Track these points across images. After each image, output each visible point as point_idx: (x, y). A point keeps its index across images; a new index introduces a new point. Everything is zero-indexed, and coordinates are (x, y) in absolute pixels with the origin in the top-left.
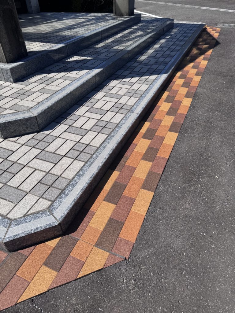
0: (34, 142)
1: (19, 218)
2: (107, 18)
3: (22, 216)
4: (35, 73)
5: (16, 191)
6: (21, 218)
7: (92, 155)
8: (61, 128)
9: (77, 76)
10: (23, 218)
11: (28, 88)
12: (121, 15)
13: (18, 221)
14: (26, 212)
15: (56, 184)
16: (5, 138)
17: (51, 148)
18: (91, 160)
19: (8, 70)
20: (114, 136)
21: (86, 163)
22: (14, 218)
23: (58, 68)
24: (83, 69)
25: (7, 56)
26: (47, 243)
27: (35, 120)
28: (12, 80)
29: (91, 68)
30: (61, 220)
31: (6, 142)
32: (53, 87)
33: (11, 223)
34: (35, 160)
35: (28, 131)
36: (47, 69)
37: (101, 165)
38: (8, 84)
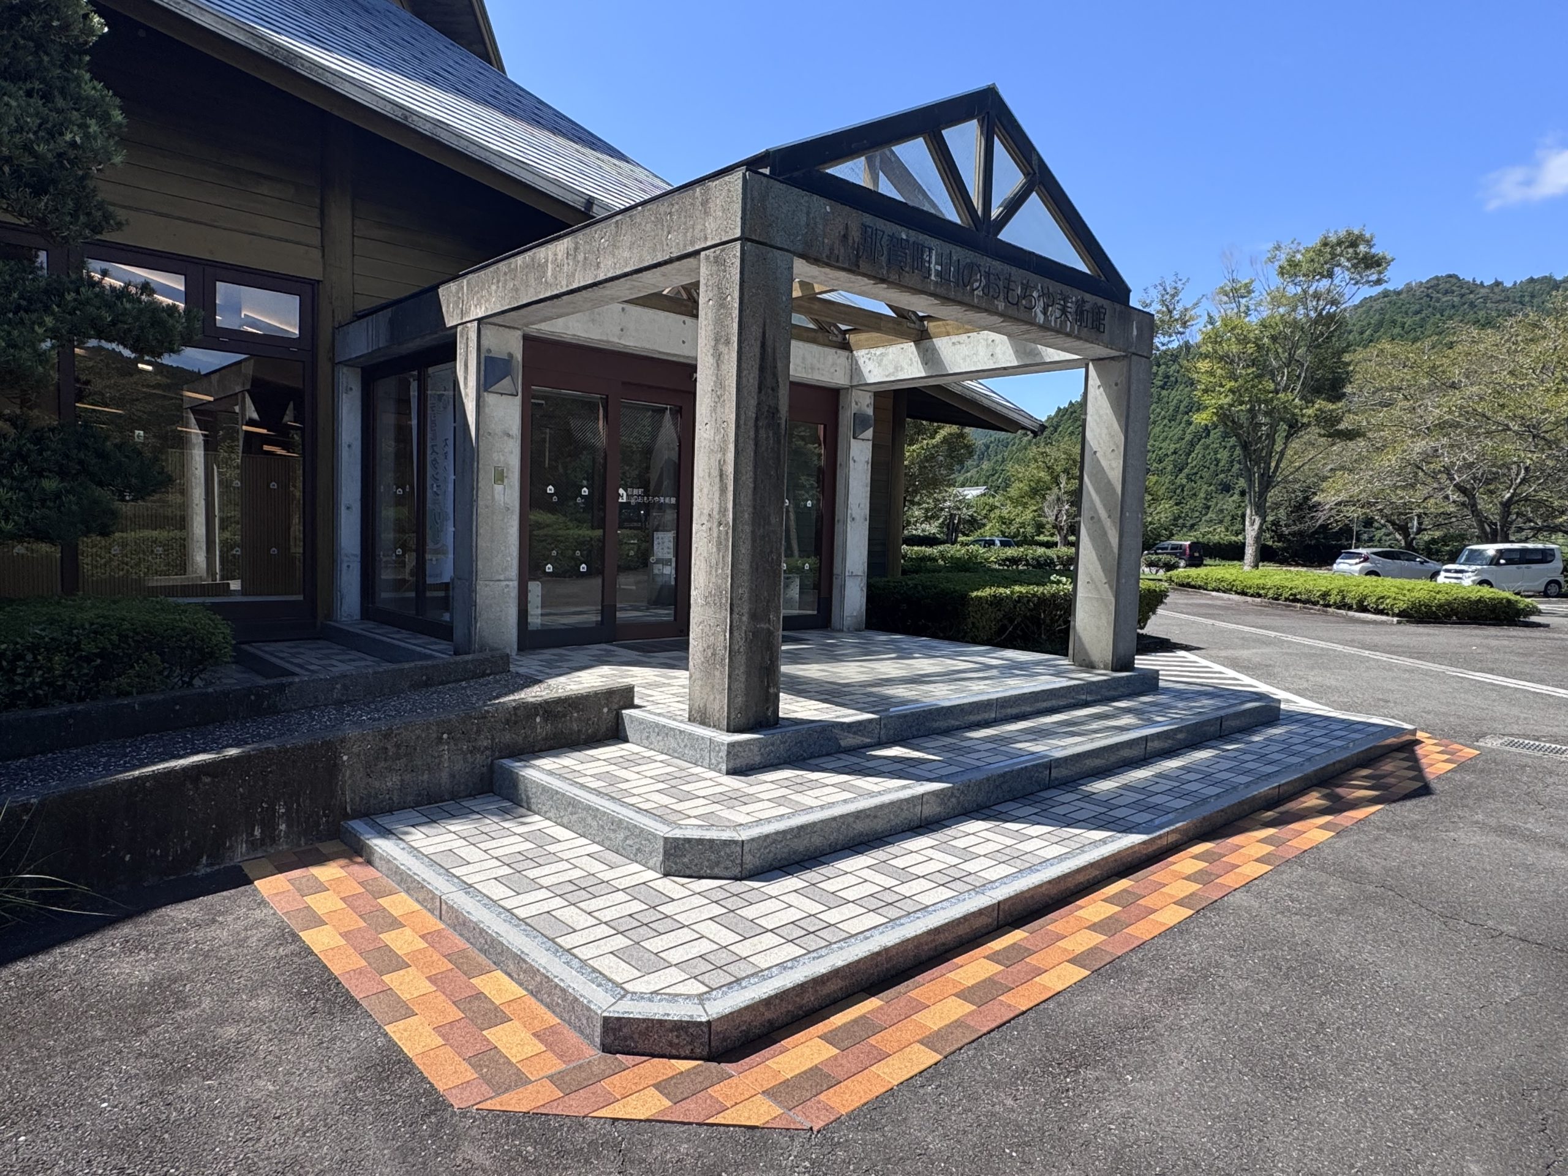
0: (721, 894)
1: (642, 993)
2: (1039, 669)
3: (648, 991)
4: (780, 764)
5: (653, 957)
6: (646, 994)
7: (831, 944)
8: (791, 883)
9: (876, 789)
10: (649, 996)
11: (751, 790)
12: (1090, 666)
13: (639, 997)
14: (658, 988)
15: (731, 968)
16: (666, 875)
17: (750, 912)
18: (823, 952)
19: (723, 744)
20: (902, 924)
21: (809, 952)
22: (634, 991)
23: (841, 763)
24: (900, 778)
25: (733, 716)
26: (673, 1061)
27: (739, 849)
28: (724, 767)
29: (919, 779)
30: (715, 1016)
31: (667, 881)
32: (807, 799)
33: (625, 995)
34: (710, 922)
35: (717, 871)
36: (813, 762)
37: (840, 963)
38: (713, 774)
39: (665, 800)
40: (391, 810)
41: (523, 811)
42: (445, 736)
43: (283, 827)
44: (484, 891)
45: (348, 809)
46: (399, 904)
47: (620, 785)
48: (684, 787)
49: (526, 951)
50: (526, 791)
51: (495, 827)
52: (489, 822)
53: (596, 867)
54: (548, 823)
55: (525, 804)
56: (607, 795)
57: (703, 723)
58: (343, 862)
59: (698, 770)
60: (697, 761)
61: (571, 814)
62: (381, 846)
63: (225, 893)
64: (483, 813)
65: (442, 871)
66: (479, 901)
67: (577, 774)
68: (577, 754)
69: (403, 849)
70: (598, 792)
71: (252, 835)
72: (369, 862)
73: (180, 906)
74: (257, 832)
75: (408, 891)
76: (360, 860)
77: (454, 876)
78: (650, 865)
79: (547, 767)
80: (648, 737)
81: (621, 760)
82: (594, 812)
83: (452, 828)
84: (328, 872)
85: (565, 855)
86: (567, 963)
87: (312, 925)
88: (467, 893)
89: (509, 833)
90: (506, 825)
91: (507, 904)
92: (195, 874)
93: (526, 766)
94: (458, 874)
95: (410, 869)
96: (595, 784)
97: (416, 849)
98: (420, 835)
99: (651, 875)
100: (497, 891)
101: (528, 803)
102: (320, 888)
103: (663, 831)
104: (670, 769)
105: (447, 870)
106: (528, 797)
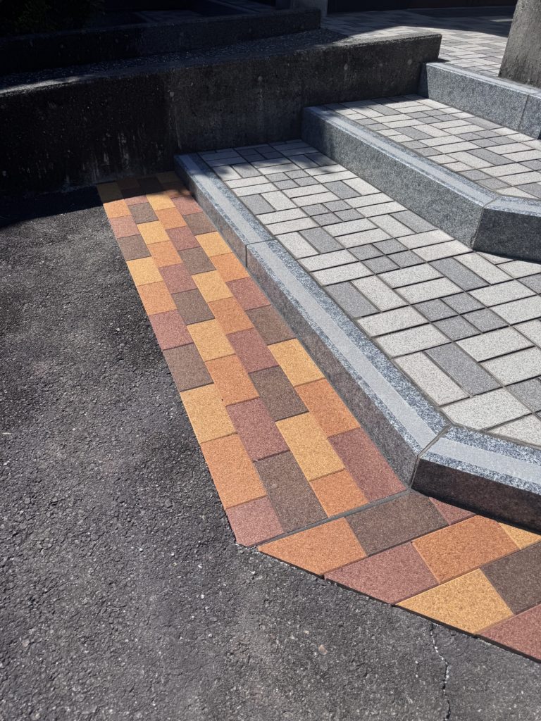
1: (469, 429)
3: (478, 428)
6: (475, 431)
10: (479, 435)
13: (466, 434)
14: (490, 425)
16: (476, 249)
22: (458, 422)
28: (536, 130)
31: (476, 257)
33: (448, 427)
38: (522, 137)
39: (478, 163)
40: (214, 148)
41: (327, 159)
42: (260, 78)
43: (127, 156)
44: (286, 245)
45: (179, 145)
46: (213, 243)
47: (425, 142)
48: (496, 149)
49: (326, 332)
50: (331, 140)
51: (301, 174)
52: (297, 168)
53: (398, 230)
54: (349, 174)
55: (328, 153)
56: (412, 150)
57: (517, 78)
58: (173, 193)
59: (505, 131)
60: (504, 120)
61: (374, 168)
62: (204, 183)
63: (80, 212)
64: (291, 158)
65: (250, 216)
66: (281, 257)
67: (380, 127)
68: (379, 107)
69: (220, 188)
70: (402, 147)
71: (103, 161)
72: (193, 196)
73: (44, 221)
74: (106, 159)
75: (221, 231)
76: (187, 193)
77: (261, 223)
78: (457, 235)
79: (352, 118)
80: (450, 93)
81: (422, 115)
82: (400, 168)
83: (263, 171)
84: (159, 202)
85: (367, 212)
86: (371, 358)
87: (138, 256)
88: (271, 245)
89: (312, 181)
90: (312, 172)
91: (310, 264)
92: (63, 192)
93: (332, 115)
94: (264, 222)
95: (222, 210)
96: (401, 139)
97: (230, 189)
98: (235, 176)
99: (459, 247)
100: (300, 247)
101: (332, 152)
102: (151, 217)
103: (482, 200)
104: (474, 128)
105: (255, 216)
106: (332, 145)
